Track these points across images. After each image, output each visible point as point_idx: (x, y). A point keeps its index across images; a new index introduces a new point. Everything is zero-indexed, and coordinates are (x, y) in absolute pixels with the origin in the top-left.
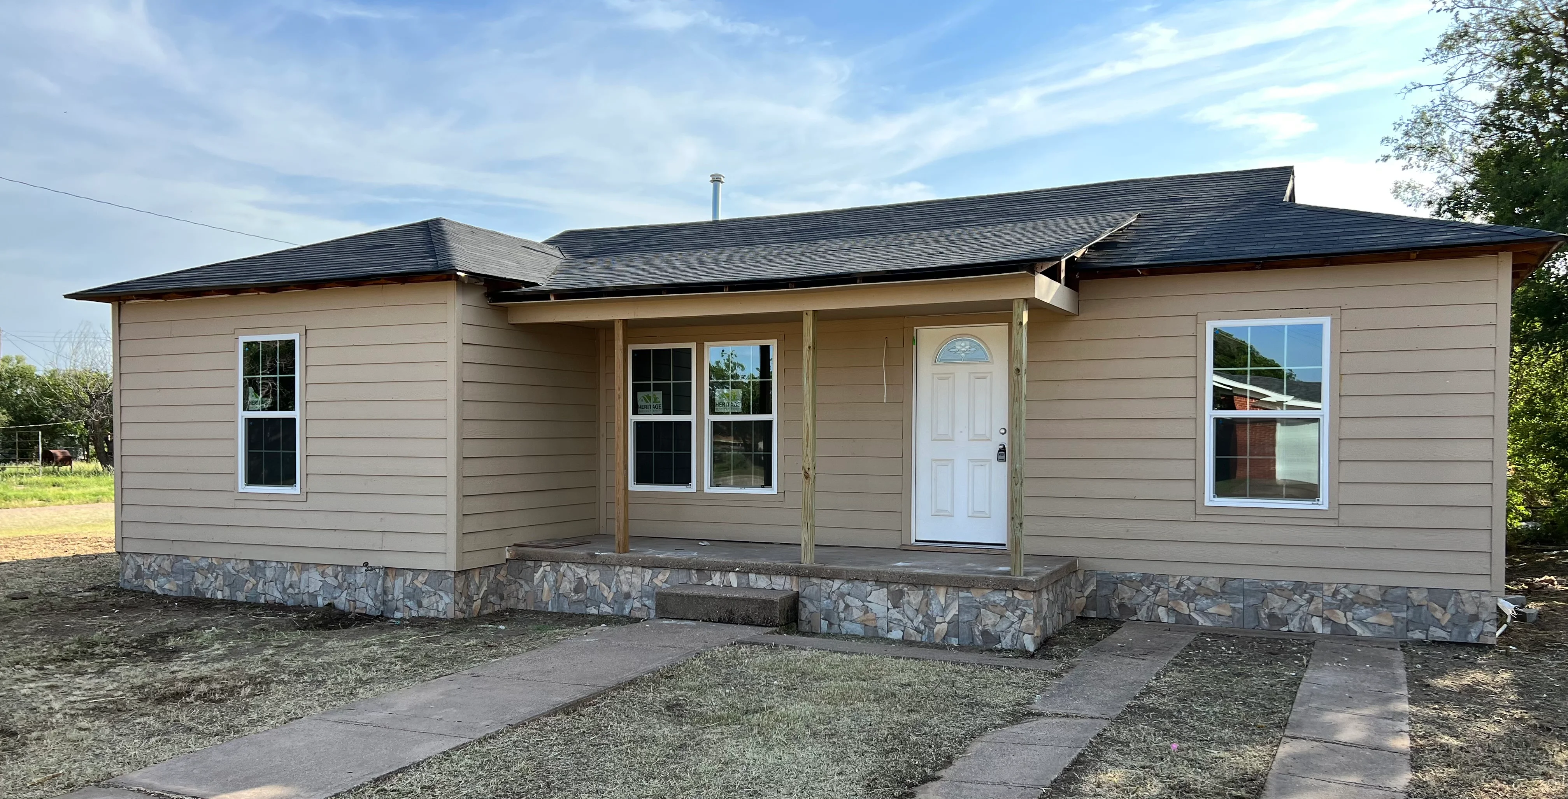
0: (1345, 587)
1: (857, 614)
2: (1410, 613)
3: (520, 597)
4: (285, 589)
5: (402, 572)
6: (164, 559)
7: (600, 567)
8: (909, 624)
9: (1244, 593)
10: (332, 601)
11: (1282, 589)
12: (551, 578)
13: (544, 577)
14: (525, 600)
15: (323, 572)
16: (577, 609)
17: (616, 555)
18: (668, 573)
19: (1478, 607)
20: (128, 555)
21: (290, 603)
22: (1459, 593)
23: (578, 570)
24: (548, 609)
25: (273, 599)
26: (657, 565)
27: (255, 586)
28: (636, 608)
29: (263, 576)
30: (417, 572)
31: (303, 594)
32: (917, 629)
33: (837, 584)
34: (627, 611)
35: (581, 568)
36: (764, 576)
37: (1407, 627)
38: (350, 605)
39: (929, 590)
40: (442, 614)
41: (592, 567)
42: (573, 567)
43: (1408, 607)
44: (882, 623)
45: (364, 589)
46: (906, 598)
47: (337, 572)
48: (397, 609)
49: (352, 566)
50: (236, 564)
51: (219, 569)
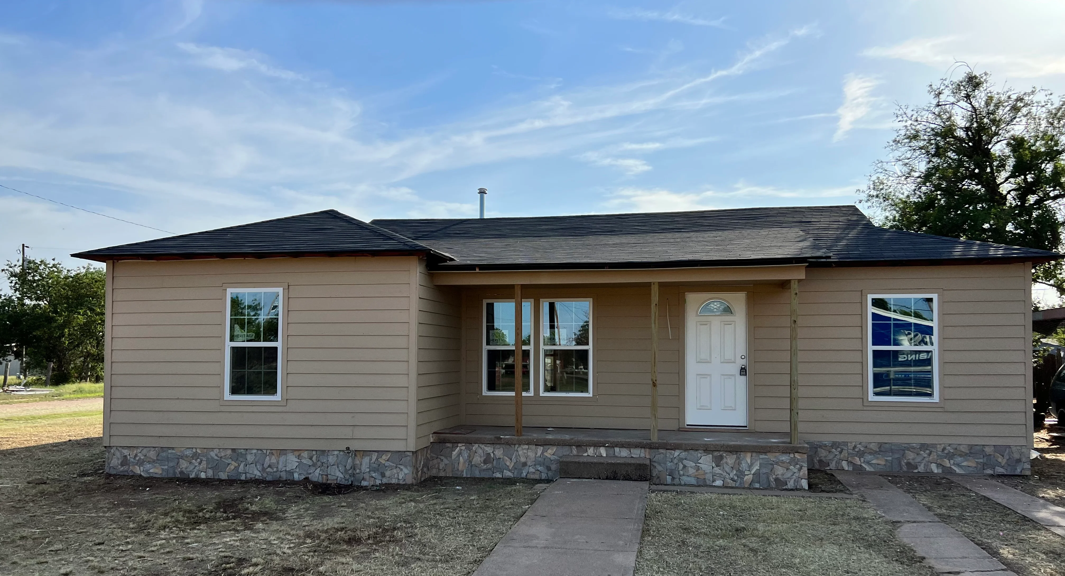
0: (949, 446)
1: (691, 471)
2: (985, 459)
3: (441, 468)
4: (264, 469)
5: (369, 453)
6: (150, 451)
7: (504, 446)
8: (727, 476)
9: (892, 451)
10: (307, 476)
11: (914, 448)
12: (466, 455)
13: (460, 454)
14: (445, 470)
15: (299, 456)
16: (484, 475)
17: (516, 437)
18: (555, 449)
19: (1021, 455)
20: (115, 448)
21: (269, 478)
22: (1010, 447)
23: (486, 449)
24: (463, 475)
25: (253, 476)
26: (546, 444)
27: (237, 468)
28: (531, 472)
29: (244, 460)
30: (380, 453)
31: (281, 472)
32: (732, 479)
33: (677, 453)
34: (524, 474)
35: (489, 447)
36: (625, 449)
37: (984, 467)
38: (322, 478)
39: (740, 455)
40: (401, 481)
41: (498, 446)
42: (483, 446)
43: (983, 456)
44: (709, 477)
45: (335, 467)
46: (725, 460)
47: (311, 455)
48: (363, 479)
49: (325, 451)
50: (219, 452)
51: (203, 456)
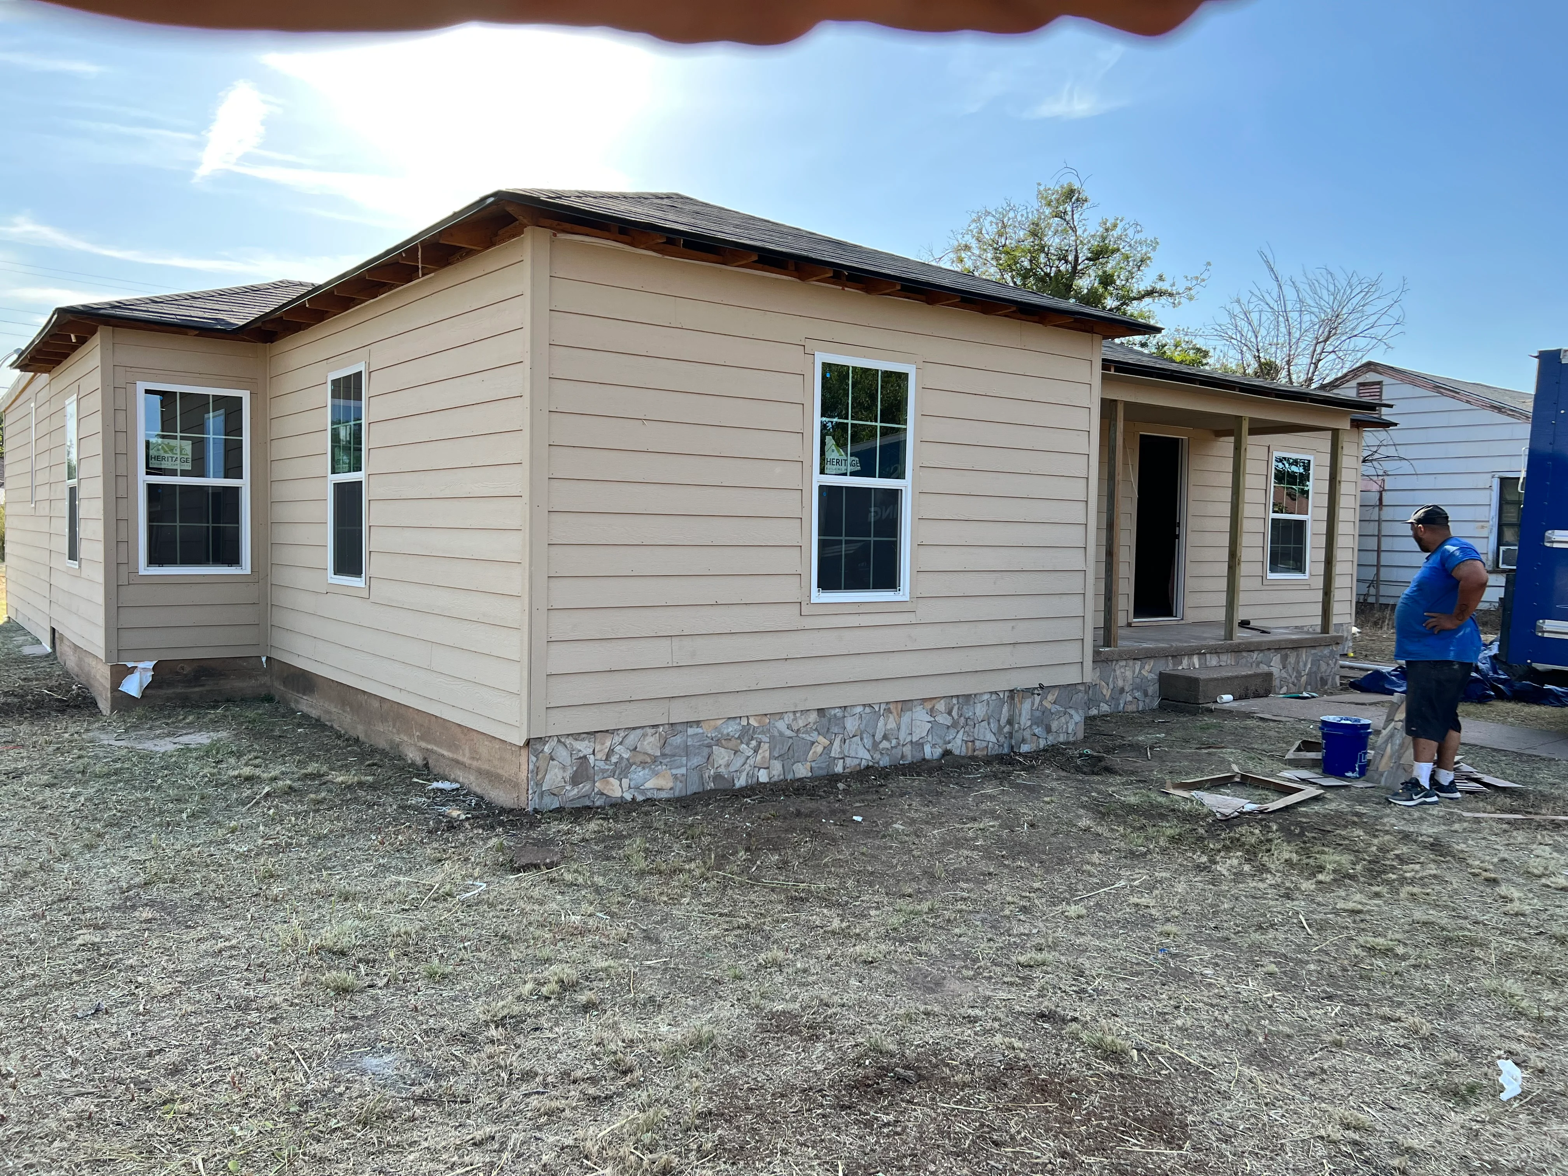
4: (875, 745)
7: (1101, 663)
10: (944, 746)
15: (932, 709)
17: (1117, 649)
18: (1154, 663)
21: (885, 762)
25: (857, 762)
26: (1143, 656)
27: (827, 749)
28: (1128, 700)
29: (841, 731)
31: (903, 745)
34: (1120, 705)
36: (1215, 655)
38: (967, 748)
45: (985, 723)
47: (950, 706)
48: (1024, 741)
49: (971, 695)
50: (793, 720)
51: (763, 733)
